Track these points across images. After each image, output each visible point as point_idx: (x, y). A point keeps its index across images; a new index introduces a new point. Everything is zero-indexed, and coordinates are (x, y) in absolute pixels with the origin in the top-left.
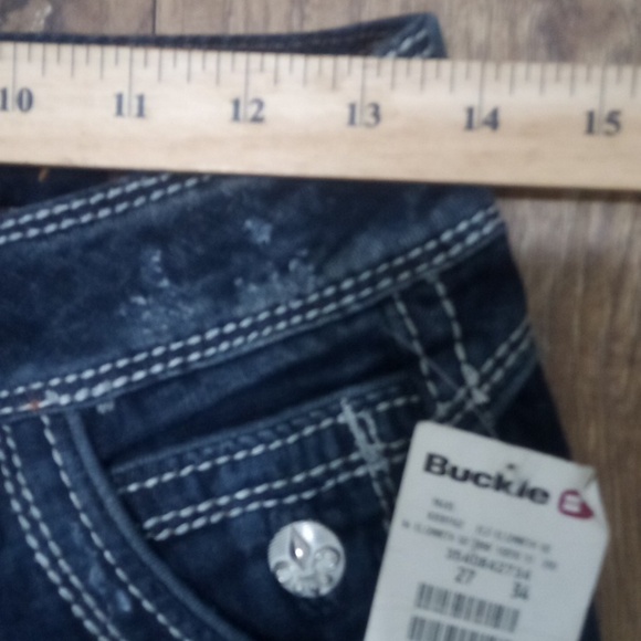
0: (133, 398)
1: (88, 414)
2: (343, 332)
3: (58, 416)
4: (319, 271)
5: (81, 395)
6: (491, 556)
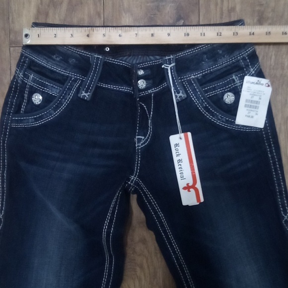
0: (203, 76)
1: (197, 79)
2: (233, 65)
4: (229, 57)
5: (196, 76)
6: (256, 94)
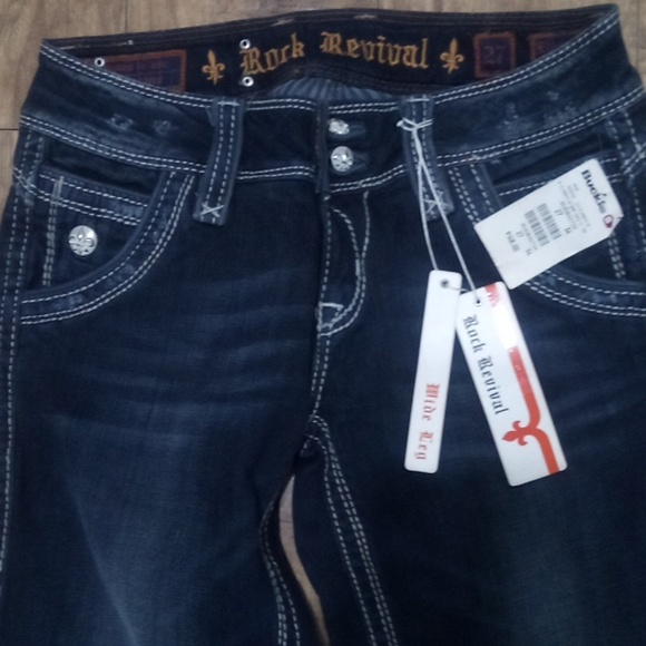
1: (487, 163)
2: (587, 133)
3: (476, 164)
4: (578, 110)
5: (485, 157)
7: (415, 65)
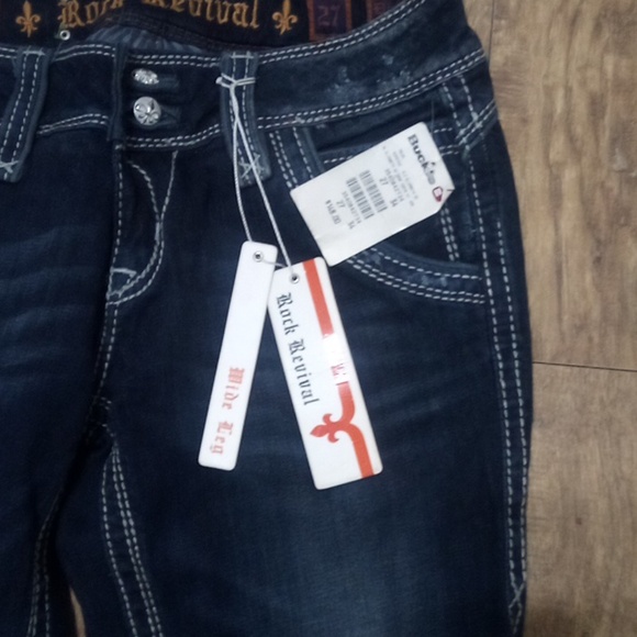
1: (312, 128)
2: (421, 101)
3: (300, 127)
4: (411, 75)
5: (309, 121)
7: (245, 25)
